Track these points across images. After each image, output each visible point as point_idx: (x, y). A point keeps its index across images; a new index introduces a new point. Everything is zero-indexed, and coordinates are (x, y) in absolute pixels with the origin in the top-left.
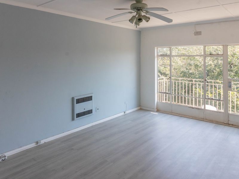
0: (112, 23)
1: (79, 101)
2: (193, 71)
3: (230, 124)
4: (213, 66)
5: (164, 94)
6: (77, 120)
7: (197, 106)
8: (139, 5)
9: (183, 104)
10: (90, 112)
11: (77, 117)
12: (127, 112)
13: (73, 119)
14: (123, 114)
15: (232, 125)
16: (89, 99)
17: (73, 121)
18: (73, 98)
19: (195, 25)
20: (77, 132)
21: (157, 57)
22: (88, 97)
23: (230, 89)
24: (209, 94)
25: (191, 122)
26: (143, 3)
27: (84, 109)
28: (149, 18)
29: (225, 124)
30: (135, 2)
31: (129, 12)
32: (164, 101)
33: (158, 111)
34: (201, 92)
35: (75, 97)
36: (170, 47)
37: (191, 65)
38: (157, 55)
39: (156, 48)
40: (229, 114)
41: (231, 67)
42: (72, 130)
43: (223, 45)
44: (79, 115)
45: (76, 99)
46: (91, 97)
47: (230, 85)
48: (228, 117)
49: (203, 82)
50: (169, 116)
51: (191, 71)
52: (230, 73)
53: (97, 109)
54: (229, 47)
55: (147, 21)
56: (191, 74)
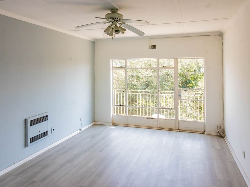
0: (68, 31)
1: (33, 123)
2: (136, 83)
3: (180, 130)
4: (153, 77)
5: (115, 107)
6: (31, 145)
7: (147, 116)
8: (115, 16)
9: (134, 115)
10: (45, 134)
11: (30, 143)
12: (83, 129)
13: (26, 145)
14: (79, 131)
15: (182, 130)
16: (45, 118)
17: (26, 148)
18: (26, 120)
19: (150, 39)
20: (31, 161)
21: (112, 69)
22: (44, 117)
23: (180, 98)
24: (151, 103)
25: (147, 132)
26: (118, 13)
27: (39, 131)
28: (125, 30)
29: (176, 130)
30: (109, 12)
31: (103, 22)
32: (115, 114)
33: (113, 124)
34: (144, 102)
35: (28, 119)
36: (125, 60)
37: (133, 77)
38: (112, 67)
39: (111, 60)
40: (179, 121)
41: (167, 78)
42: (25, 158)
43: (174, 59)
44: (33, 140)
45: (29, 120)
46: (47, 116)
47: (180, 94)
48: (179, 123)
49: (156, 92)
50: (126, 128)
51: (133, 83)
52: (167, 83)
53: (52, 130)
54: (179, 60)
55: (123, 33)
56: (134, 85)
